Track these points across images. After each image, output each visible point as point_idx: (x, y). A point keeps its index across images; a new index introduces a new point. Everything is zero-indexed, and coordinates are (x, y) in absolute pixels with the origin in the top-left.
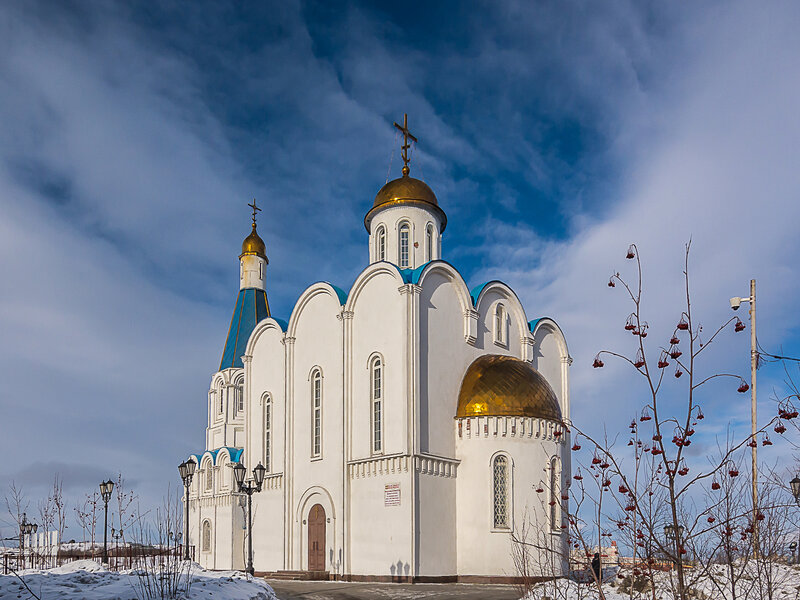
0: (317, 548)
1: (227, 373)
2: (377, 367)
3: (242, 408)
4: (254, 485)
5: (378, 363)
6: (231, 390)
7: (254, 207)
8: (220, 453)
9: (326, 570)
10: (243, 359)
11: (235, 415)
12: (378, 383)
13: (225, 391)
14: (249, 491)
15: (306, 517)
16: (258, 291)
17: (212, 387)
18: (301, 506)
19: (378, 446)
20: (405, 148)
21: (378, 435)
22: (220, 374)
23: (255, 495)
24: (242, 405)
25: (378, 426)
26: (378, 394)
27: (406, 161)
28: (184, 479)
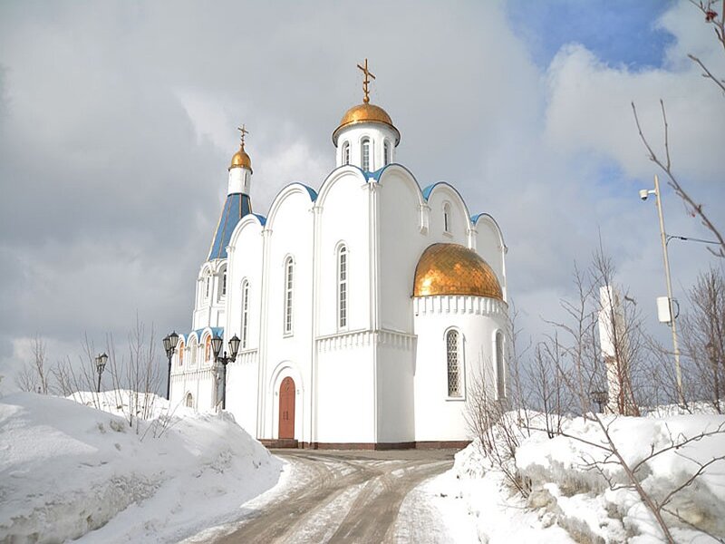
0: (287, 416)
1: (214, 263)
2: (343, 253)
3: (224, 293)
4: (229, 355)
5: (344, 250)
6: (217, 278)
7: (243, 130)
8: (204, 332)
9: (295, 438)
10: (228, 250)
11: (219, 299)
12: (343, 267)
13: (211, 278)
14: (225, 361)
15: (277, 389)
16: (243, 195)
17: (201, 275)
18: (274, 378)
19: (343, 323)
20: (366, 83)
21: (343, 314)
22: (208, 264)
23: (230, 365)
24: (225, 290)
25: (343, 305)
26: (343, 276)
27: (367, 93)
28: (167, 351)
